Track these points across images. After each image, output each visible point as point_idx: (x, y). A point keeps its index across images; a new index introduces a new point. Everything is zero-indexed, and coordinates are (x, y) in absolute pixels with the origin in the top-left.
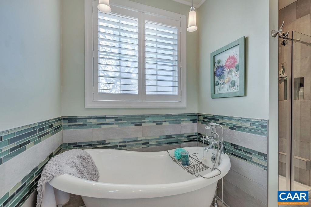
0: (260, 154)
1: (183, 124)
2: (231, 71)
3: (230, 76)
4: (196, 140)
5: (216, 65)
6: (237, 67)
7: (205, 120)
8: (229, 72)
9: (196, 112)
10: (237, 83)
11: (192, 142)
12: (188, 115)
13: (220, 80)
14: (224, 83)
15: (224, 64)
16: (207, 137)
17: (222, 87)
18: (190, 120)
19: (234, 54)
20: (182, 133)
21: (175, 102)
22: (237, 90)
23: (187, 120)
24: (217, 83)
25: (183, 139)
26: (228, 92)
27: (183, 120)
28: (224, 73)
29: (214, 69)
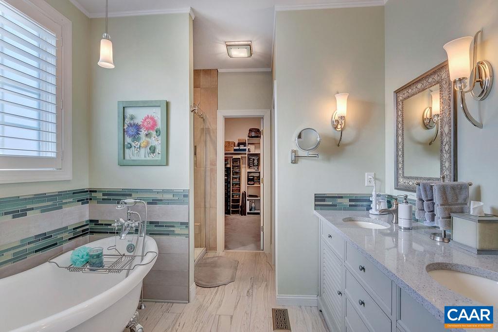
0: (182, 224)
1: (66, 209)
2: (149, 134)
3: (148, 139)
4: (88, 233)
5: (126, 120)
6: (158, 132)
7: (106, 197)
8: (147, 135)
9: (86, 186)
10: (158, 150)
11: (81, 238)
12: (73, 193)
13: (133, 141)
14: (140, 146)
15: (140, 123)
16: (121, 220)
17: (137, 151)
18: (78, 201)
19: (154, 114)
20: (64, 225)
21: (50, 171)
22: (157, 157)
23: (72, 202)
24: (129, 145)
25: (66, 236)
26: (145, 159)
27: (66, 203)
28: (139, 134)
29: (124, 125)
